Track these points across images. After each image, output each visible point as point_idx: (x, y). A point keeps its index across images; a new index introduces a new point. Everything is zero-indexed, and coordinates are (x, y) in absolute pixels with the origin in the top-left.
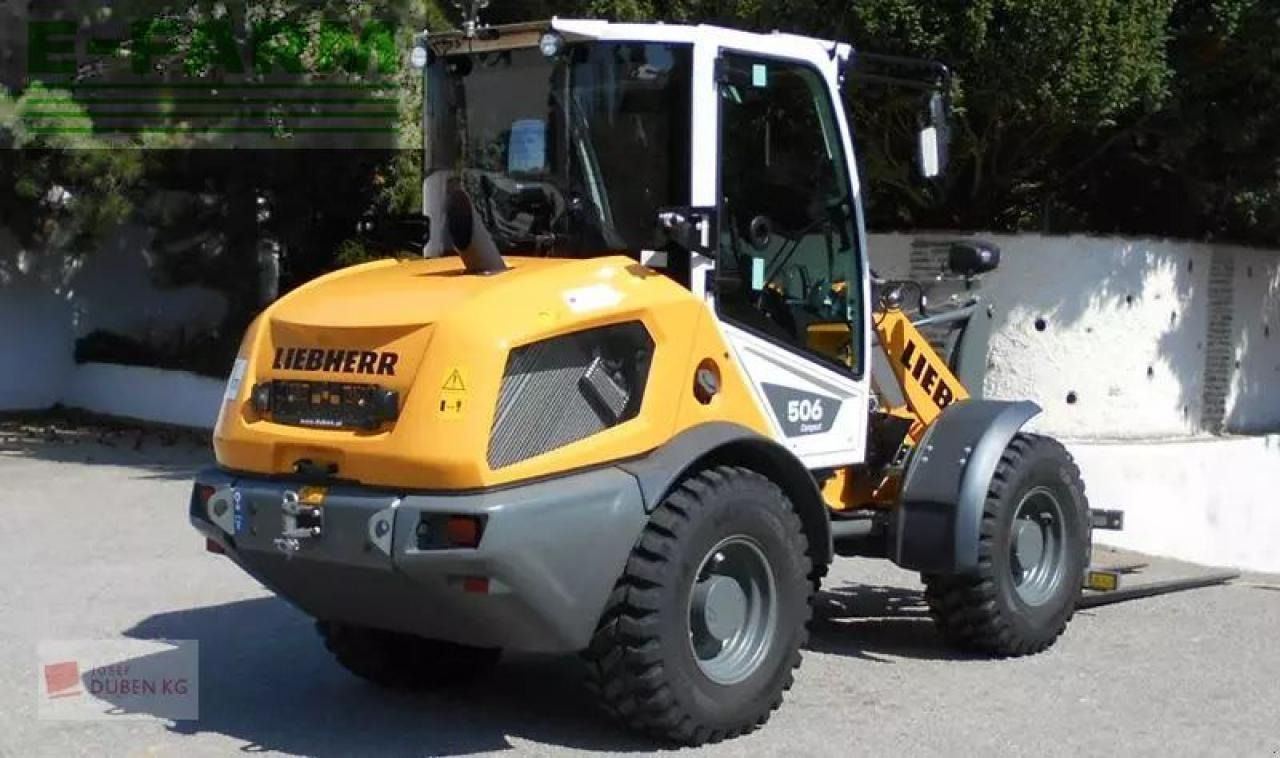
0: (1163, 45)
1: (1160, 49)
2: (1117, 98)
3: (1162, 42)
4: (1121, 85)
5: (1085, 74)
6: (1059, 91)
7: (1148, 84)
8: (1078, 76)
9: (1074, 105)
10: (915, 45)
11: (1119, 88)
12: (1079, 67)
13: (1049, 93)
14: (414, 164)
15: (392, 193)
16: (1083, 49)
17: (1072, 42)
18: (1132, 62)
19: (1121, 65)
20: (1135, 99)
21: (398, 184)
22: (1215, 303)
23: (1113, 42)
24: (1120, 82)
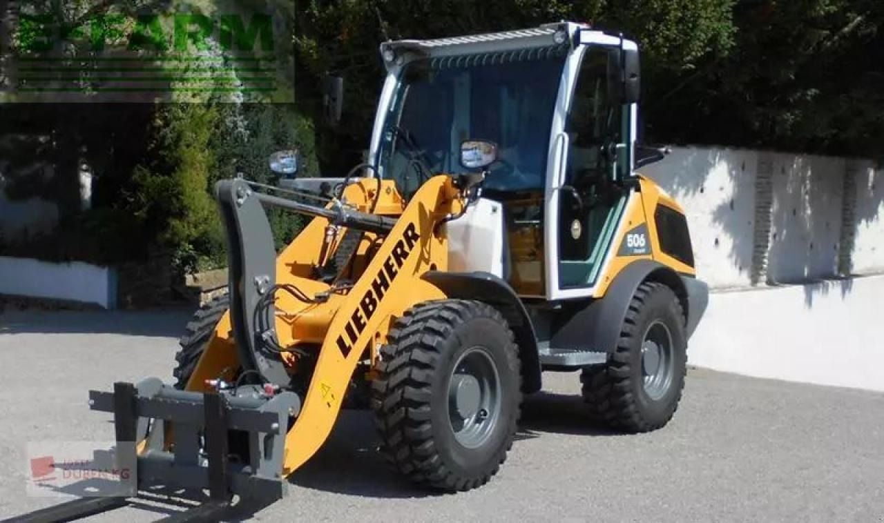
0: (730, 9)
1: (727, 12)
2: (696, 49)
3: (730, 7)
4: (698, 39)
5: (673, 32)
6: (654, 44)
7: (719, 37)
8: (668, 33)
9: (665, 54)
10: (551, 13)
11: (697, 42)
12: (669, 27)
13: (647, 46)
14: (182, 111)
15: (168, 132)
16: (672, 14)
17: (663, 10)
18: (707, 23)
19: (698, 25)
20: (708, 49)
21: (171, 126)
22: (760, 192)
23: (694, 9)
24: (698, 37)
